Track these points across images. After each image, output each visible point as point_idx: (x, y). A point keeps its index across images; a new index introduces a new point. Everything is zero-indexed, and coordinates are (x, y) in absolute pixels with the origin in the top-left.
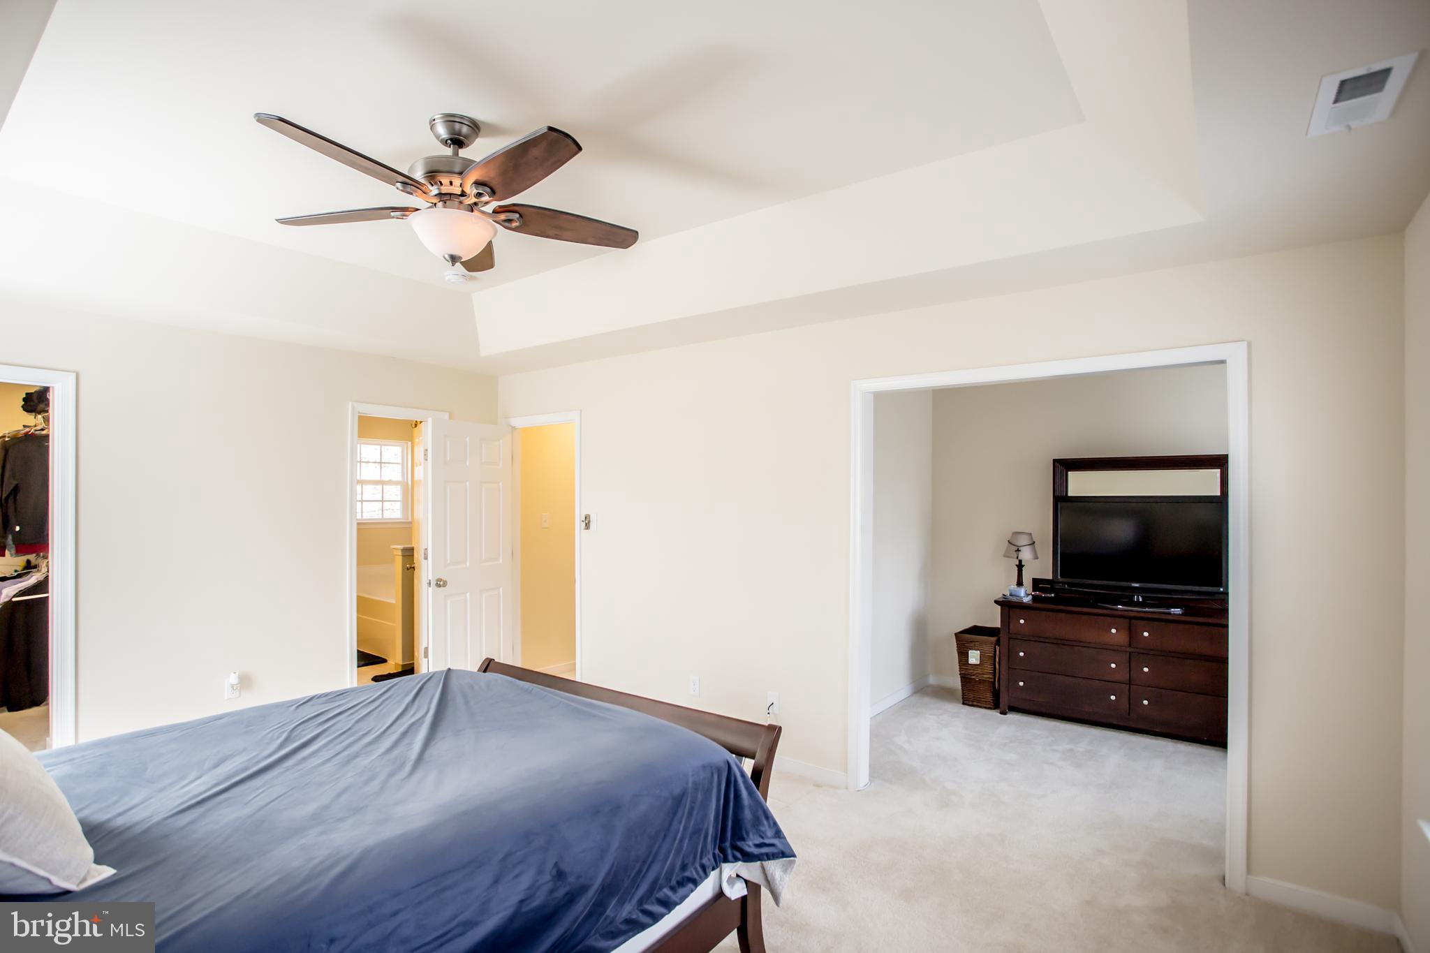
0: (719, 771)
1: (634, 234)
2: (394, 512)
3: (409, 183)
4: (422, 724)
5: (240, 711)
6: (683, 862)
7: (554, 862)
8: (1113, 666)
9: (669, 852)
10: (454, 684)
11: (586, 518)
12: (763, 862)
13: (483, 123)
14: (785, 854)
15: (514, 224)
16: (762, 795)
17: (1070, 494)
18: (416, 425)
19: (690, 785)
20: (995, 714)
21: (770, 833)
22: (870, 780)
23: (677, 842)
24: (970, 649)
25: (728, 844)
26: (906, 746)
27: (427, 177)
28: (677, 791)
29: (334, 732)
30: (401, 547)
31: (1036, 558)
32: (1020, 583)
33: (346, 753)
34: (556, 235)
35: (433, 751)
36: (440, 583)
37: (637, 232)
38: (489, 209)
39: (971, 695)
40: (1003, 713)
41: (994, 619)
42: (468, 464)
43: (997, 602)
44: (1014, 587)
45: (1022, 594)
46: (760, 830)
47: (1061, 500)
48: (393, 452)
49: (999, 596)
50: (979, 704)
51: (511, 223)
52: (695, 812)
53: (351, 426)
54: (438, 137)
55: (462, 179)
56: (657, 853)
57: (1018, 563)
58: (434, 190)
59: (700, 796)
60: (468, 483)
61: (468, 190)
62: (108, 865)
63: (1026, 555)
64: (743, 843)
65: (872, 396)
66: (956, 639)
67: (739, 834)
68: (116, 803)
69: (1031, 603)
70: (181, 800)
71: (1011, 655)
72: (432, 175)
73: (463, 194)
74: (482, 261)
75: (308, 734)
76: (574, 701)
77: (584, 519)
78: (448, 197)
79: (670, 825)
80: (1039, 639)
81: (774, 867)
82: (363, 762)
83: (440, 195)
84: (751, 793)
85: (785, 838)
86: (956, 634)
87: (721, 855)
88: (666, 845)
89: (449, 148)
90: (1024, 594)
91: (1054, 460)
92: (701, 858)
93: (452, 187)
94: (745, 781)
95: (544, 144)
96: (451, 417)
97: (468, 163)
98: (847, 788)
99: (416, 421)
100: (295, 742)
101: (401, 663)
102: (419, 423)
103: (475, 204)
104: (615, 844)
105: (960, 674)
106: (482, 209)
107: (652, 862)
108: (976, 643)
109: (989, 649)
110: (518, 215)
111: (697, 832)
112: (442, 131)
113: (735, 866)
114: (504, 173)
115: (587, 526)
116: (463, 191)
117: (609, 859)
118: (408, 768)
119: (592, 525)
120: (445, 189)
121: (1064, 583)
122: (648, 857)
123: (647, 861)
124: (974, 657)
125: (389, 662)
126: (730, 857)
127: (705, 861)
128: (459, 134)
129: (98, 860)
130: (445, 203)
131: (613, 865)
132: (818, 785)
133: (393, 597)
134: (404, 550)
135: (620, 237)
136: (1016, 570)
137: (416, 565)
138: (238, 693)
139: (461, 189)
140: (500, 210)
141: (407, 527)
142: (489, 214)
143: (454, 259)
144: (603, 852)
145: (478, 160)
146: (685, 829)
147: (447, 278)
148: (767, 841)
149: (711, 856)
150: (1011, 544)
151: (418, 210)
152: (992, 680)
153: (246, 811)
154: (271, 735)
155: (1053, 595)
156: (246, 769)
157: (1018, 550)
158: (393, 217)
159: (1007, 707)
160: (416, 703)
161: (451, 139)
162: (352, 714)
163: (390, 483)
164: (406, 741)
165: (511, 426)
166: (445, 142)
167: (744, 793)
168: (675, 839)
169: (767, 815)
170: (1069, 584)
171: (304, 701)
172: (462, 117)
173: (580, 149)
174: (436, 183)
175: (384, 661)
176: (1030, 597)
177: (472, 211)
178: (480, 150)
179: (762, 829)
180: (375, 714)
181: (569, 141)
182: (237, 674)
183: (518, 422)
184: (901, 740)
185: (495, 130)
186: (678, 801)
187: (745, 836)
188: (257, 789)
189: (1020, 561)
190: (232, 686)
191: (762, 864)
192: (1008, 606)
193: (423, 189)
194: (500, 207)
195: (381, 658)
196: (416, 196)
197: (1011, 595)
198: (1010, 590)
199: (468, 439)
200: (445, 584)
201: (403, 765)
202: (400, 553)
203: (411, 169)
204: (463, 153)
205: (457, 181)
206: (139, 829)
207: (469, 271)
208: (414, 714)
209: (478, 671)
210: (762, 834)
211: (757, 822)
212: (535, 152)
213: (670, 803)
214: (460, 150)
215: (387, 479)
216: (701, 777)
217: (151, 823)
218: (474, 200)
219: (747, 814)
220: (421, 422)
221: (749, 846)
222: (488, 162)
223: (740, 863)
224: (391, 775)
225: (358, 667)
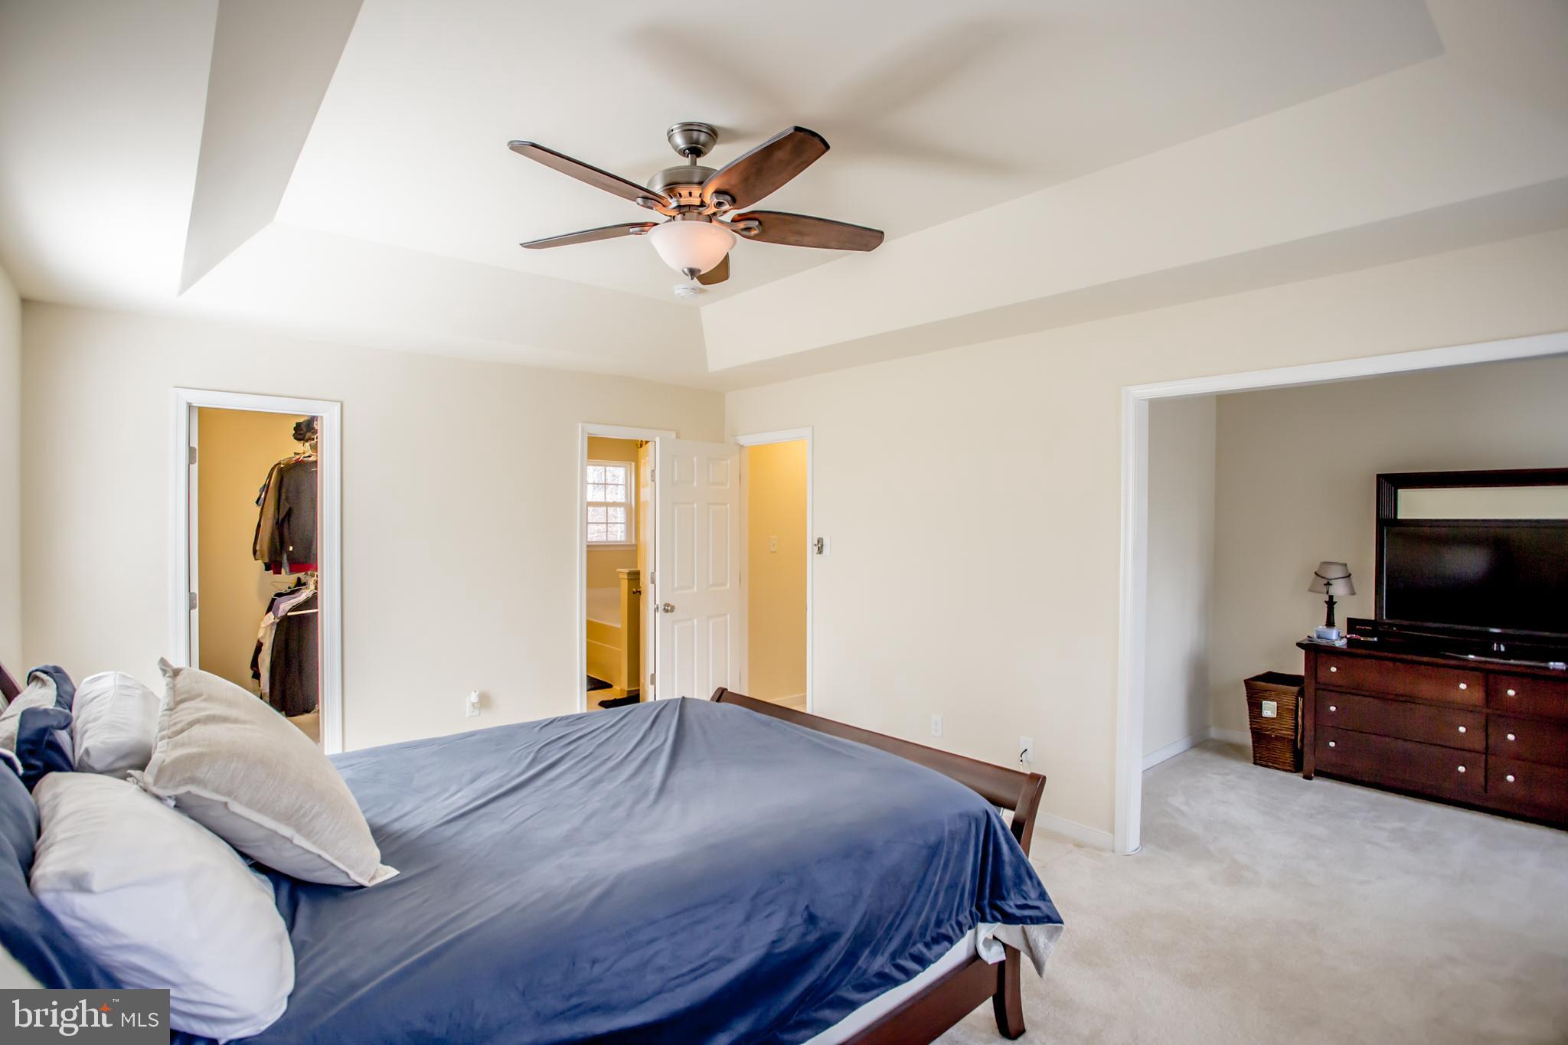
0: (977, 821)
1: (880, 235)
2: (618, 534)
3: (649, 198)
4: (661, 753)
5: (489, 729)
6: (938, 916)
7: (806, 904)
8: (1462, 729)
9: (924, 904)
10: (690, 711)
11: (818, 541)
12: (1025, 926)
13: (720, 128)
14: (1051, 919)
15: (753, 233)
16: (1024, 849)
17: (1399, 517)
18: (641, 446)
19: (946, 833)
20: (1297, 778)
21: (1033, 894)
22: (1140, 844)
23: (932, 893)
24: (1266, 699)
25: (986, 902)
26: (1184, 808)
27: (666, 190)
28: (933, 839)
29: (576, 756)
30: (627, 570)
31: (1353, 593)
32: (1330, 623)
33: (590, 777)
34: (797, 241)
35: (676, 780)
36: (668, 609)
37: (882, 233)
38: (727, 218)
39: (1265, 754)
40: (1308, 777)
41: (1296, 665)
42: (695, 484)
43: (1299, 645)
44: (1322, 627)
45: (1334, 636)
46: (1022, 890)
47: (1388, 525)
48: (618, 473)
49: (1303, 638)
50: (1276, 766)
51: (750, 231)
52: (951, 865)
53: (581, 447)
54: (675, 147)
55: (703, 189)
56: (910, 907)
57: (1328, 600)
58: (673, 203)
59: (956, 847)
60: (695, 505)
61: (707, 200)
62: (392, 866)
63: (1339, 589)
64: (1003, 902)
65: (1147, 403)
66: (1246, 686)
67: (998, 891)
68: (391, 808)
69: (1345, 647)
70: (445, 812)
71: (1318, 710)
72: (671, 187)
73: (702, 205)
74: (720, 273)
75: (552, 756)
76: (818, 737)
77: (816, 543)
78: (687, 209)
79: (925, 875)
80: (1356, 690)
81: (1037, 932)
82: (608, 787)
83: (679, 207)
84: (1012, 848)
85: (1051, 901)
86: (1245, 681)
87: (979, 915)
88: (920, 899)
89: (687, 159)
90: (1337, 637)
91: (1379, 476)
92: (957, 915)
93: (691, 199)
94: (1006, 835)
95: (789, 147)
96: (677, 437)
97: (707, 172)
98: (1113, 851)
99: (642, 441)
100: (541, 763)
101: (626, 689)
102: (644, 443)
103: (714, 214)
104: (868, 890)
105: (1251, 728)
106: (721, 218)
107: (906, 914)
108: (1273, 693)
109: (1289, 701)
110: (757, 223)
111: (953, 886)
112: (680, 141)
113: (993, 927)
114: (745, 180)
115: (820, 550)
116: (702, 201)
117: (861, 909)
118: (652, 796)
119: (826, 549)
120: (684, 201)
121: (1391, 625)
122: (902, 907)
123: (901, 915)
124: (1269, 709)
125: (614, 687)
126: (989, 917)
127: (961, 918)
128: (697, 142)
129: (383, 862)
130: (684, 215)
131: (865, 914)
132: (1079, 845)
133: (618, 622)
134: (629, 574)
135: (866, 239)
136: (1325, 607)
137: (642, 589)
138: (478, 712)
139: (700, 199)
140: (739, 218)
141: (630, 551)
142: (728, 223)
143: (693, 272)
144: (856, 898)
145: (718, 169)
146: (941, 881)
147: (677, 292)
148: (1030, 903)
149: (967, 913)
150: (1320, 576)
151: (656, 224)
152: (1293, 738)
153: (506, 827)
154: (519, 753)
155: (1376, 639)
156: (500, 786)
157: (1329, 584)
158: (632, 234)
159: (1313, 770)
160: (654, 729)
161: (689, 149)
162: (594, 737)
163: (615, 504)
164: (647, 769)
165: (738, 444)
166: (683, 153)
167: (1005, 848)
168: (930, 891)
169: (1031, 875)
170: (1399, 627)
171: (547, 722)
172: (700, 125)
173: (827, 147)
174: (675, 196)
175: (610, 686)
176: (1344, 641)
177: (711, 222)
178: (720, 158)
179: (1024, 888)
180: (614, 740)
181: (817, 140)
182: (477, 693)
183: (744, 440)
184: (1177, 800)
185: (733, 135)
186: (934, 850)
187: (1005, 894)
188: (512, 806)
189: (1331, 597)
190: (473, 704)
191: (1023, 927)
192: (1315, 651)
193: (663, 202)
194: (739, 215)
195: (606, 683)
196: (657, 210)
197: (1319, 637)
198: (1317, 631)
199: (695, 459)
200: (673, 609)
201: (646, 793)
202: (626, 577)
203: (649, 184)
204: (701, 162)
205: (696, 192)
206: (414, 835)
207: (703, 284)
208: (653, 742)
209: (712, 699)
210: (1025, 895)
211: (1019, 881)
212: (780, 155)
213: (924, 852)
214: (698, 159)
215: (611, 501)
216: (958, 827)
217: (423, 830)
218: (714, 210)
219: (1008, 871)
220: (647, 442)
221: (1010, 906)
222: (730, 170)
223: (999, 924)
224: (636, 802)
225: (588, 690)
